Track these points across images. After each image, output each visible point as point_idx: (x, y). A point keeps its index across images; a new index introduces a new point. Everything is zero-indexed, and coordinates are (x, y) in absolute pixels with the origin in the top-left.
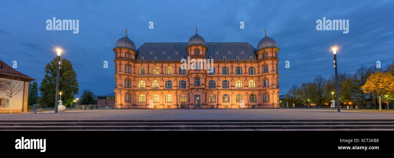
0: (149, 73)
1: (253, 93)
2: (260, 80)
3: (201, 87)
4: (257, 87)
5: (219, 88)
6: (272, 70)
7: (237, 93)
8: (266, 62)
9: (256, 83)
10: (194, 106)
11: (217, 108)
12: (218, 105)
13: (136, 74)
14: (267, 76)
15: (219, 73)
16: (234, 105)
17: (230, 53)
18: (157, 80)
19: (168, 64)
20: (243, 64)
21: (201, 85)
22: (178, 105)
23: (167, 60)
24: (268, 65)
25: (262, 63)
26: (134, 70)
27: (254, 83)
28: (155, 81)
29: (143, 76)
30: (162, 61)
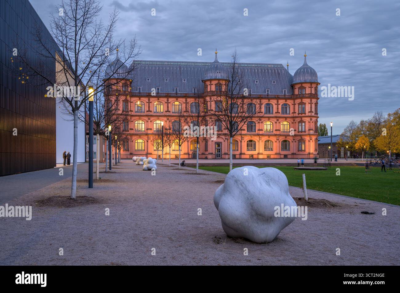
0: (150, 110)
1: (286, 139)
2: (295, 123)
3: (223, 133)
5: (243, 132)
6: (310, 111)
7: (265, 138)
8: (303, 100)
9: (290, 125)
10: (214, 155)
11: (240, 158)
12: (241, 154)
13: (132, 112)
14: (304, 119)
15: (243, 112)
16: (262, 154)
17: (258, 83)
18: (161, 120)
19: (175, 99)
20: (274, 100)
21: (224, 129)
22: (190, 155)
23: (174, 92)
24: (305, 104)
25: (298, 101)
26: (131, 107)
27: (287, 125)
28: (158, 122)
29: (142, 114)
30: (168, 95)
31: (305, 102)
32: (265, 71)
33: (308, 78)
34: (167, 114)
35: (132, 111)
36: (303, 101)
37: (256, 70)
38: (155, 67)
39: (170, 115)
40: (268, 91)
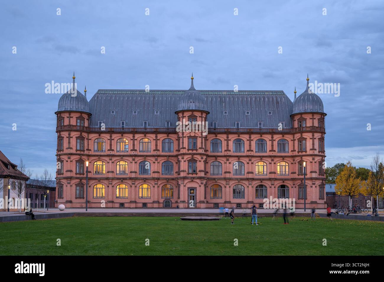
0: (113, 149)
1: (284, 184)
3: (198, 176)
4: (290, 173)
5: (228, 175)
6: (311, 148)
7: (256, 183)
8: (303, 134)
9: (289, 166)
10: (187, 204)
12: (226, 202)
13: (90, 152)
14: (304, 158)
15: (228, 150)
16: (252, 203)
17: (249, 114)
18: (126, 160)
19: (143, 135)
20: (267, 135)
21: (199, 171)
22: (160, 203)
23: (142, 127)
24: (306, 139)
25: (298, 136)
26: (88, 145)
27: (285, 166)
28: (122, 163)
29: (102, 154)
30: (134, 130)
31: (305, 137)
32: (260, 99)
33: (309, 107)
34: (133, 153)
35: (90, 150)
36: (303, 136)
37: (249, 99)
38: (124, 97)
39: (136, 154)
40: (260, 124)
